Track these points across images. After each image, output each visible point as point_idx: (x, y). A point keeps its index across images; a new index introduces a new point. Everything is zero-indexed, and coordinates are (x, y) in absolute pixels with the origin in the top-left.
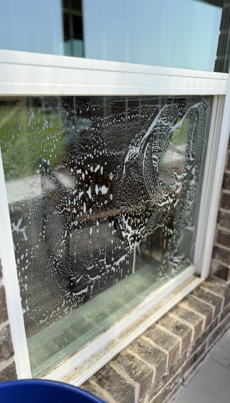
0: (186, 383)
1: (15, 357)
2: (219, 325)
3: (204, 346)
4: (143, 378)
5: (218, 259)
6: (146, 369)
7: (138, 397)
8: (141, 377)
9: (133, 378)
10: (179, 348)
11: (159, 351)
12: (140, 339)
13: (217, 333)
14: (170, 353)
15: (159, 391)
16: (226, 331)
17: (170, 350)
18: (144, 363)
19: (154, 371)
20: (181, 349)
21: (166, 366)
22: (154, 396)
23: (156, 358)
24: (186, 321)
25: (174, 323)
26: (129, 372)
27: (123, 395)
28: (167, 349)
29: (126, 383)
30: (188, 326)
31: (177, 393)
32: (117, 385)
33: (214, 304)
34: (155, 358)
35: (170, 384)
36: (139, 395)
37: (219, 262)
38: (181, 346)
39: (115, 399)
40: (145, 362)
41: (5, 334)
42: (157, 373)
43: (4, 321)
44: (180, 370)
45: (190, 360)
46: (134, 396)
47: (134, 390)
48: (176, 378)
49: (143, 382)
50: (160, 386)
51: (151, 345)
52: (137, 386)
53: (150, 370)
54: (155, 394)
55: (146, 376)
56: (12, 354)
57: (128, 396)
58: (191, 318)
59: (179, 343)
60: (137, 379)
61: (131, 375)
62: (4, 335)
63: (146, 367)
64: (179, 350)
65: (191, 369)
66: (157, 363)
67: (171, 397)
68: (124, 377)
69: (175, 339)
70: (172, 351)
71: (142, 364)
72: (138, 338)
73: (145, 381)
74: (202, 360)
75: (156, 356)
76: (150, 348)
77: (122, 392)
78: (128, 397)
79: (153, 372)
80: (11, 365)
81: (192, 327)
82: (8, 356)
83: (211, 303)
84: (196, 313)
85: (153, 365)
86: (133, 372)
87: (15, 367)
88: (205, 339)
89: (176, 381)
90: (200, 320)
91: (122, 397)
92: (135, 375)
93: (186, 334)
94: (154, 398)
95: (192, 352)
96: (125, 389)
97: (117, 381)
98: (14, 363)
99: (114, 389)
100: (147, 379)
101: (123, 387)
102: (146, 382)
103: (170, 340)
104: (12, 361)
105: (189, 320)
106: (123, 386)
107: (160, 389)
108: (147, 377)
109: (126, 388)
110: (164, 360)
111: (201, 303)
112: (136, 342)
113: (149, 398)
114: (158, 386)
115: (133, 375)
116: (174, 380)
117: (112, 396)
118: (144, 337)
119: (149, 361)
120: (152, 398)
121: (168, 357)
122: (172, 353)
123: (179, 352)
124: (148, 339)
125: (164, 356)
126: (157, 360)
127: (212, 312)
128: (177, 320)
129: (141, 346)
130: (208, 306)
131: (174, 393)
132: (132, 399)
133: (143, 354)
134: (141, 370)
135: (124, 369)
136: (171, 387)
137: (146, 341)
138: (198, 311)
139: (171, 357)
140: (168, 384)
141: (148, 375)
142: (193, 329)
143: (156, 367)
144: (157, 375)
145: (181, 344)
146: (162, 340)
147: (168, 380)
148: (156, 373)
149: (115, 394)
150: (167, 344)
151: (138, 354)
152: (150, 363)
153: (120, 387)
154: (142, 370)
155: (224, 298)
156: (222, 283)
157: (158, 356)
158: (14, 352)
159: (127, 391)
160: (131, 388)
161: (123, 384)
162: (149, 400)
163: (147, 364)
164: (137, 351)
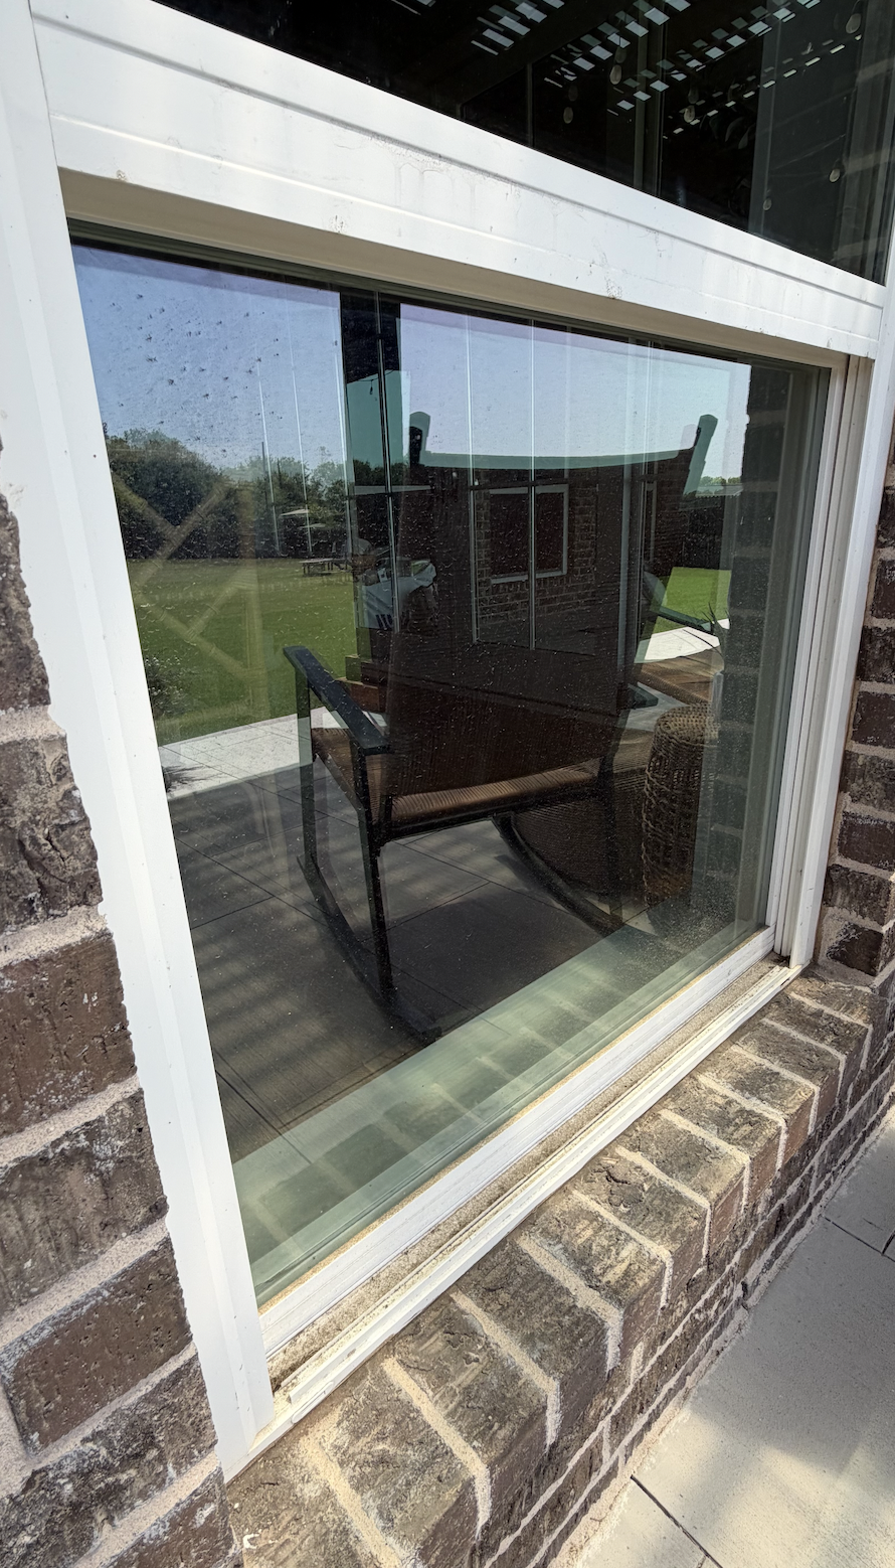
0: (751, 1302)
1: (171, 1223)
2: (849, 1115)
3: (807, 1181)
4: (632, 1290)
5: (842, 907)
6: (639, 1258)
7: (616, 1354)
8: (626, 1286)
9: (596, 1288)
10: (740, 1187)
11: (678, 1198)
12: (612, 1157)
13: (842, 1141)
14: (715, 1206)
15: (675, 1327)
16: (865, 1135)
17: (713, 1196)
18: (629, 1238)
19: (667, 1266)
20: (746, 1190)
21: (701, 1247)
22: (661, 1344)
23: (668, 1220)
24: (754, 1100)
25: (716, 1104)
26: (584, 1268)
27: (568, 1350)
28: (704, 1191)
29: (575, 1306)
30: (766, 1115)
31: (727, 1332)
32: (544, 1311)
33: (839, 1045)
34: (666, 1221)
35: (708, 1305)
36: (618, 1350)
37: (844, 917)
38: (746, 1182)
39: (539, 1362)
40: (633, 1233)
41: (124, 1129)
42: (674, 1274)
43: (115, 1080)
44: (737, 1257)
45: (766, 1227)
46: (605, 1351)
47: (604, 1332)
48: (724, 1284)
49: (633, 1304)
50: (678, 1313)
51: (649, 1178)
52: (613, 1318)
53: (653, 1262)
54: (663, 1337)
55: (641, 1283)
56: (158, 1209)
57: (584, 1353)
58: (772, 1089)
59: (741, 1173)
60: (613, 1293)
61: (591, 1280)
62: (120, 1135)
63: (639, 1252)
64: (742, 1194)
65: (768, 1254)
66: (673, 1239)
67: (709, 1344)
68: (567, 1285)
69: (727, 1158)
70: (719, 1197)
71: (625, 1240)
72: (603, 1152)
73: (638, 1299)
74: (800, 1225)
75: (668, 1214)
76: (646, 1187)
77: (563, 1338)
78: (585, 1358)
79: (664, 1268)
80: (154, 1253)
81: (777, 1117)
82: (139, 1218)
83: (831, 1045)
84: (786, 1074)
85: (662, 1246)
86: (597, 1270)
87: (174, 1261)
88: (810, 1158)
89: (726, 1292)
90: (804, 1097)
91: (563, 1358)
92: (604, 1280)
93: (760, 1144)
94: (660, 1350)
95: (771, 1202)
96: (574, 1327)
97: (546, 1298)
98: (167, 1243)
99: (537, 1325)
100: (645, 1292)
101: (566, 1320)
102: (642, 1303)
103: (710, 1160)
104: (160, 1237)
105: (766, 1095)
106: (567, 1317)
107: (679, 1320)
108: (645, 1285)
109: (577, 1324)
110: (696, 1227)
111: (800, 1043)
112: (597, 1168)
113: (645, 1353)
114: (672, 1312)
115: (596, 1276)
116: (719, 1291)
117: (530, 1353)
118: (622, 1151)
119: (647, 1231)
120: (655, 1351)
121: (708, 1219)
122: (722, 1205)
123: (741, 1200)
124: (637, 1158)
125: (697, 1215)
126: (674, 1227)
127: (838, 1072)
128: (725, 1097)
129: (616, 1180)
130: (819, 1053)
131: (717, 1334)
132: (598, 1361)
133: (625, 1207)
134: (623, 1261)
135: (563, 1257)
136: (712, 1313)
137: (632, 1163)
138: (792, 1069)
139: (719, 1217)
140: (700, 1304)
141: (647, 1280)
142: (782, 1123)
143: (673, 1250)
144: (676, 1277)
145: (747, 1174)
146: (683, 1161)
147: (704, 1292)
148: (671, 1270)
149: (540, 1345)
150: (701, 1174)
151: (607, 1206)
152: (652, 1237)
153: (556, 1319)
154: (627, 1263)
155: (870, 1028)
156: (858, 983)
157: (678, 1216)
158: (164, 1200)
159: (581, 1335)
160: (592, 1326)
161: (564, 1309)
162: (645, 1359)
163: (641, 1242)
164: (605, 1197)
